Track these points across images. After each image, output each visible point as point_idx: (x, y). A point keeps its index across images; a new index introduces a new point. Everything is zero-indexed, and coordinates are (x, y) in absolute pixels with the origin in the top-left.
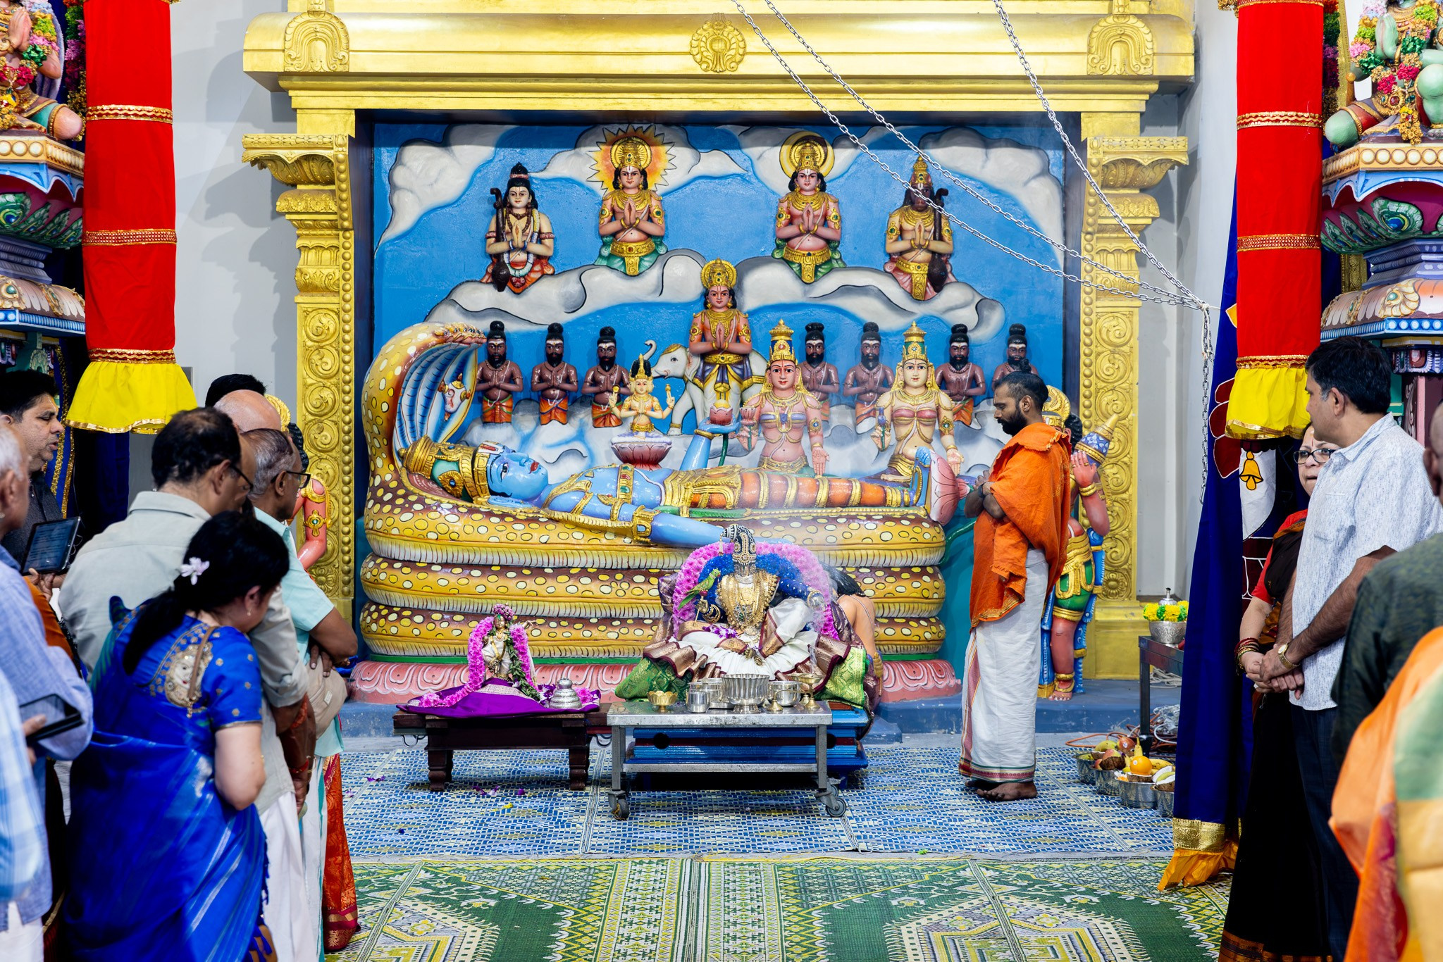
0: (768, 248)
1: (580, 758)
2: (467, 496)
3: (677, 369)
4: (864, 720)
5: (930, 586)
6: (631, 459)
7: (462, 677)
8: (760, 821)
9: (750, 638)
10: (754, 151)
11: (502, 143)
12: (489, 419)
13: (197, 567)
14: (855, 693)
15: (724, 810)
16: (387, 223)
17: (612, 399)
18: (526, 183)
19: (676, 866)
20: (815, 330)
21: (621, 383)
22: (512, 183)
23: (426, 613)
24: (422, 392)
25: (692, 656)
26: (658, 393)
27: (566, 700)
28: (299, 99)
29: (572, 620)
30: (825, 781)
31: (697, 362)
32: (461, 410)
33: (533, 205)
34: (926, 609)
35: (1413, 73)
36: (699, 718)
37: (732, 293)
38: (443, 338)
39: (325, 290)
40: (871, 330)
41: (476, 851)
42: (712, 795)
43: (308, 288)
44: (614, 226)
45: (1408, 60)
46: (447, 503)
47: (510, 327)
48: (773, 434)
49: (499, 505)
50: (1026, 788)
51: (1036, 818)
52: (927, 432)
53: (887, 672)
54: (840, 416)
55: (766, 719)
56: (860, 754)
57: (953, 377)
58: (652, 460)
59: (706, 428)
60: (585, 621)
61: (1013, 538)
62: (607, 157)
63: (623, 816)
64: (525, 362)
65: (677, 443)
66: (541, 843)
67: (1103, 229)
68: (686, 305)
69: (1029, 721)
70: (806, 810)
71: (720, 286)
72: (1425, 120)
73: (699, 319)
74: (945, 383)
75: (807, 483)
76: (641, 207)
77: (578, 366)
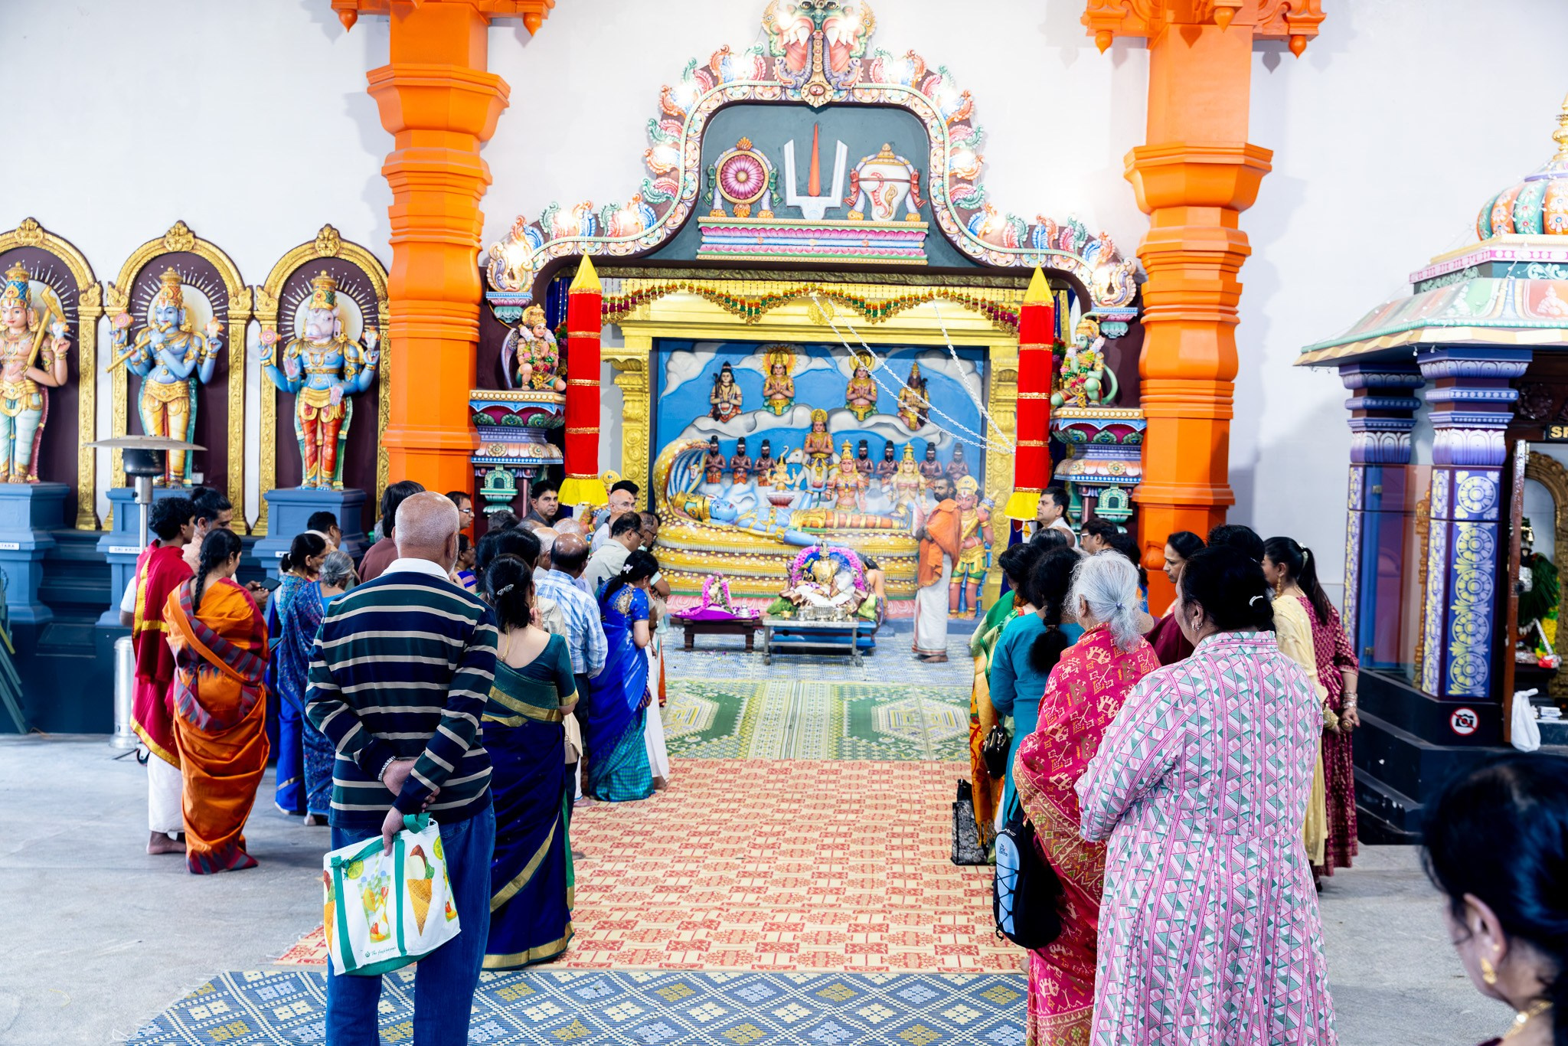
0: (842, 404)
1: (750, 639)
2: (700, 519)
3: (798, 460)
4: (874, 626)
5: (910, 566)
6: (775, 503)
7: (698, 603)
8: (827, 668)
9: (826, 589)
10: (837, 358)
11: (719, 352)
12: (709, 481)
13: (628, 568)
14: (871, 614)
15: (812, 662)
16: (664, 389)
17: (768, 474)
18: (730, 371)
19: (790, 685)
20: (864, 443)
21: (772, 466)
22: (724, 371)
23: (681, 572)
24: (680, 470)
25: (800, 597)
26: (789, 472)
27: (745, 614)
28: (626, 331)
29: (747, 577)
30: (854, 651)
31: (808, 457)
32: (697, 478)
33: (732, 381)
34: (910, 576)
35: (1083, 381)
36: (802, 623)
37: (825, 425)
38: (691, 446)
39: (636, 420)
40: (890, 444)
41: (708, 676)
42: (807, 657)
43: (628, 419)
44: (770, 392)
45: (1082, 375)
46: (691, 522)
47: (720, 438)
48: (842, 493)
49: (715, 524)
50: (943, 657)
51: (945, 670)
52: (913, 493)
53: (890, 605)
54: (874, 483)
55: (830, 625)
56: (873, 641)
57: (928, 467)
58: (785, 503)
59: (811, 489)
60: (753, 578)
61: (937, 549)
62: (768, 359)
63: (769, 664)
64: (727, 456)
65: (796, 495)
66: (734, 673)
67: (998, 401)
68: (803, 430)
69: (944, 628)
70: (847, 663)
71: (819, 421)
72: (1088, 399)
73: (809, 436)
74: (923, 470)
75: (856, 517)
76: (783, 384)
77: (752, 457)
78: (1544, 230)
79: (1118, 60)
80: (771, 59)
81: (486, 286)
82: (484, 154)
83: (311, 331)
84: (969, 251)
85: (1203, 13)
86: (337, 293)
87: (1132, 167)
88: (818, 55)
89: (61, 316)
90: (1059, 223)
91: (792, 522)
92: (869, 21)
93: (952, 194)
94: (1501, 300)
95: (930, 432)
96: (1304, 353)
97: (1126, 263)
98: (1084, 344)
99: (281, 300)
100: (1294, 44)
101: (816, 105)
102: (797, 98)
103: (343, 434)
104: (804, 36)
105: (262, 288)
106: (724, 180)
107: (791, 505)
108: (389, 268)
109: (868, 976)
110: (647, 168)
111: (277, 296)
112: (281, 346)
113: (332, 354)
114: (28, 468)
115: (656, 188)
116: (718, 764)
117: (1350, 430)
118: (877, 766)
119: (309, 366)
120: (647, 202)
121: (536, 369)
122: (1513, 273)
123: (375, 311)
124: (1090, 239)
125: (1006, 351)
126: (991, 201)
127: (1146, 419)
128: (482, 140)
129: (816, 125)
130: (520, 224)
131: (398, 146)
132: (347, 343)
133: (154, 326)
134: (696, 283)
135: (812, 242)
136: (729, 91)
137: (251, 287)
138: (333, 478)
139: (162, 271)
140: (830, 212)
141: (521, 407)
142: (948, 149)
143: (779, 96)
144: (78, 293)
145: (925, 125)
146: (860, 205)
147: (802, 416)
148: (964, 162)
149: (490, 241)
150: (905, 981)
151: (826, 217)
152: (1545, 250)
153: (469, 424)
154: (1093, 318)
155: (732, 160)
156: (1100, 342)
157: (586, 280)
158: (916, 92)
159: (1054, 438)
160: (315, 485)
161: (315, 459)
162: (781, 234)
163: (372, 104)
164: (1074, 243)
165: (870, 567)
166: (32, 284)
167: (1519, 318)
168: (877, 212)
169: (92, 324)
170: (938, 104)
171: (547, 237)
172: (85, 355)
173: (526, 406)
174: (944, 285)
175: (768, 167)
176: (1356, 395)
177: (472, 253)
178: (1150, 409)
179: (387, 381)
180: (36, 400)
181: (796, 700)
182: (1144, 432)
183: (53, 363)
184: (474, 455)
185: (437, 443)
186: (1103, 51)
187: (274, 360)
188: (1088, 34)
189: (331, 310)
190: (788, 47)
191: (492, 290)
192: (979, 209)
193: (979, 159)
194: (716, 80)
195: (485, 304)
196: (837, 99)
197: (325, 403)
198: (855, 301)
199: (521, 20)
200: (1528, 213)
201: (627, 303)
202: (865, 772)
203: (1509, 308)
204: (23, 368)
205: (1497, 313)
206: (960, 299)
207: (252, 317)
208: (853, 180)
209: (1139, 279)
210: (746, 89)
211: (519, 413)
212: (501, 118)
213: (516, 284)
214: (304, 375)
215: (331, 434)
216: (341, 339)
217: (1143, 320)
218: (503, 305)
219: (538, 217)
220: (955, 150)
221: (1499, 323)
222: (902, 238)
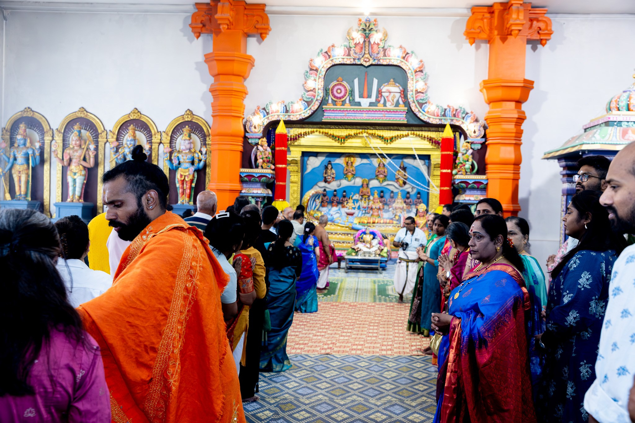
0: (374, 176)
1: (339, 264)
3: (357, 198)
4: (386, 259)
6: (348, 214)
8: (369, 274)
9: (368, 245)
10: (372, 159)
11: (326, 157)
14: (385, 255)
15: (363, 272)
16: (306, 171)
17: (345, 203)
18: (331, 164)
19: (355, 279)
20: (382, 192)
21: (347, 200)
22: (329, 164)
24: (312, 201)
25: (358, 248)
26: (354, 203)
28: (292, 149)
29: (338, 242)
30: (379, 268)
31: (360, 197)
32: (319, 204)
33: (332, 168)
35: (464, 165)
36: (359, 257)
37: (367, 185)
38: (316, 192)
39: (295, 183)
40: (392, 192)
42: (361, 271)
43: (292, 182)
44: (346, 172)
45: (464, 163)
47: (327, 190)
48: (374, 211)
52: (401, 211)
53: (392, 253)
54: (386, 207)
56: (386, 265)
57: (407, 201)
58: (352, 214)
59: (362, 209)
60: (340, 242)
62: (345, 160)
63: (347, 273)
65: (356, 211)
66: (334, 275)
67: (434, 175)
70: (376, 273)
71: (365, 183)
72: (466, 172)
73: (361, 189)
74: (405, 202)
75: (379, 219)
76: (351, 169)
77: (339, 197)
78: (629, 110)
79: (477, 48)
80: (349, 49)
81: (246, 131)
82: (246, 83)
83: (183, 147)
84: (422, 118)
85: (508, 32)
86: (192, 134)
87: (482, 87)
88: (367, 47)
89: (93, 142)
90: (456, 108)
91: (355, 222)
92: (386, 35)
93: (416, 97)
94: (612, 135)
95: (408, 188)
96: (545, 154)
97: (480, 122)
98: (465, 152)
99: (171, 137)
100: (542, 42)
101: (366, 65)
102: (359, 63)
103: (193, 185)
104: (362, 41)
105: (165, 132)
106: (332, 92)
107: (355, 215)
108: (211, 125)
109: (387, 356)
110: (304, 88)
111: (170, 135)
112: (171, 153)
113: (190, 156)
114: (80, 197)
115: (307, 96)
116: (330, 303)
117: (561, 182)
118: (389, 304)
119: (181, 160)
120: (304, 101)
121: (264, 161)
122: (617, 125)
123: (205, 140)
124: (467, 113)
125: (436, 156)
126: (430, 100)
127: (488, 179)
128: (245, 79)
129: (366, 72)
130: (258, 109)
131: (215, 81)
132: (195, 152)
133: (126, 146)
134: (321, 130)
135: (364, 115)
136: (334, 60)
137: (160, 132)
138: (190, 201)
139: (129, 126)
140: (371, 104)
141: (258, 175)
142: (415, 81)
143: (353, 62)
144: (99, 134)
145: (406, 72)
146: (382, 101)
147: (358, 181)
148: (420, 86)
149: (247, 115)
150: (399, 358)
151: (370, 106)
152: (628, 117)
153: (240, 181)
154: (468, 142)
155: (335, 85)
156: (471, 151)
157: (281, 129)
158: (403, 60)
159: (454, 187)
160: (183, 203)
161: (183, 194)
162: (353, 112)
163: (206, 66)
164: (461, 115)
165: (384, 238)
166: (83, 131)
167: (618, 141)
168: (388, 104)
169: (103, 145)
170: (411, 65)
171: (268, 113)
172: (100, 156)
173: (260, 175)
174: (413, 130)
175: (348, 88)
176: (564, 169)
177: (241, 119)
178: (489, 176)
179: (209, 166)
180: (83, 172)
181: (358, 284)
182: (487, 184)
183: (90, 159)
184: (241, 193)
185: (228, 188)
186: (471, 45)
187: (169, 158)
188: (466, 39)
189: (189, 140)
190: (356, 44)
191: (248, 132)
192: (426, 103)
193: (426, 84)
194: (330, 56)
195: (245, 138)
196: (374, 63)
197: (187, 174)
198: (380, 137)
199: (259, 36)
200: (623, 104)
201: (296, 137)
202: (384, 306)
203: (614, 137)
204: (79, 161)
205: (610, 139)
206: (419, 136)
207: (161, 143)
208: (379, 92)
209: (485, 128)
210: (341, 60)
211: (258, 177)
212: (252, 70)
213: (256, 130)
214: (179, 164)
215: (189, 185)
216: (193, 150)
217: (487, 143)
218: (251, 138)
219: (264, 106)
220: (417, 81)
221: (610, 143)
222: (397, 113)
